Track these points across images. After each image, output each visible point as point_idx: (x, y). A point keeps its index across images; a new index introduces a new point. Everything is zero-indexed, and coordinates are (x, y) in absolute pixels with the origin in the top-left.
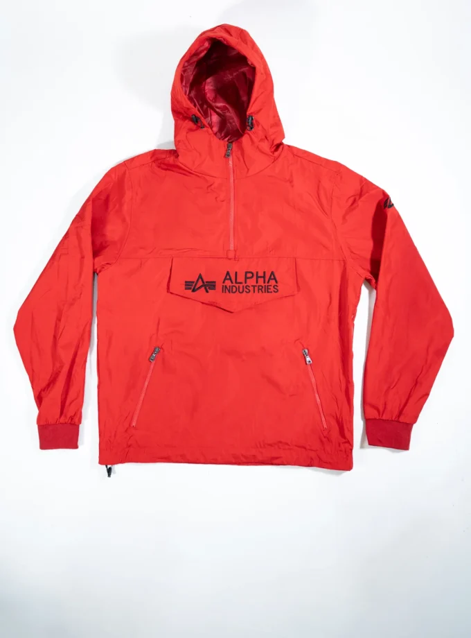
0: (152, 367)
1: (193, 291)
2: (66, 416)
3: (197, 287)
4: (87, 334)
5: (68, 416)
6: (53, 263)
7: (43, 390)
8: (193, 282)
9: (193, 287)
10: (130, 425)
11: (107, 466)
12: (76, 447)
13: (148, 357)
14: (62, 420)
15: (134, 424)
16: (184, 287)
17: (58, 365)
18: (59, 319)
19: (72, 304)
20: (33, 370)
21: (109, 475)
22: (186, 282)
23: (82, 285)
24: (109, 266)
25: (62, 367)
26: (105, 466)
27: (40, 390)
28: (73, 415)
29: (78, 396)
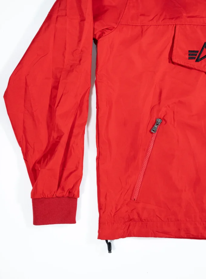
0: (153, 138)
1: (197, 61)
2: (63, 189)
3: (200, 57)
4: (85, 104)
5: (66, 189)
6: (49, 26)
7: (39, 162)
8: (197, 51)
9: (196, 58)
10: (131, 199)
11: (107, 241)
12: (73, 221)
13: (149, 129)
14: (59, 193)
15: (135, 197)
16: (187, 56)
17: (55, 135)
18: (55, 87)
19: (70, 71)
20: (27, 142)
21: (110, 250)
22: (189, 51)
23: (82, 51)
24: (109, 31)
25: (60, 137)
26: (104, 241)
27: (34, 162)
28: (71, 187)
29: (77, 168)
